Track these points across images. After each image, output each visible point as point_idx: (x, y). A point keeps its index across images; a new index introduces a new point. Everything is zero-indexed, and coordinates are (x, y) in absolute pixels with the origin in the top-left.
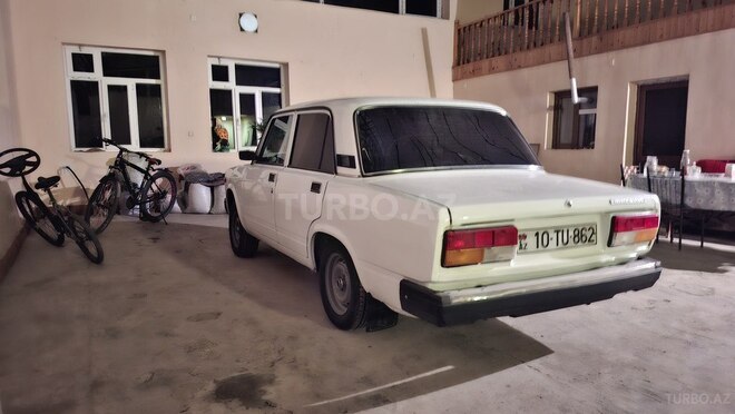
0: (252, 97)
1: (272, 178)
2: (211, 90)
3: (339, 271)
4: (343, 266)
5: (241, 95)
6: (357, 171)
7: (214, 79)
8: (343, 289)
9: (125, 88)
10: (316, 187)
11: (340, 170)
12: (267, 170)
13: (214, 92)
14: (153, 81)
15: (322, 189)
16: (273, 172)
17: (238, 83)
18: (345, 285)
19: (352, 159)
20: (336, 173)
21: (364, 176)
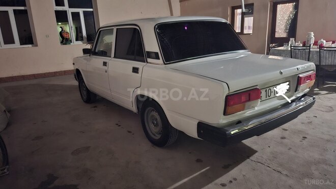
0: (78, 14)
1: (105, 64)
2: (55, 11)
3: (153, 116)
4: (155, 114)
5: (72, 13)
6: (161, 61)
7: (56, 5)
8: (156, 125)
9: (7, 12)
10: (135, 70)
11: (149, 60)
12: (101, 59)
13: (57, 12)
14: (22, 8)
15: (140, 71)
16: (105, 61)
17: (70, 7)
18: (157, 124)
19: (157, 54)
20: (147, 62)
21: (165, 64)
